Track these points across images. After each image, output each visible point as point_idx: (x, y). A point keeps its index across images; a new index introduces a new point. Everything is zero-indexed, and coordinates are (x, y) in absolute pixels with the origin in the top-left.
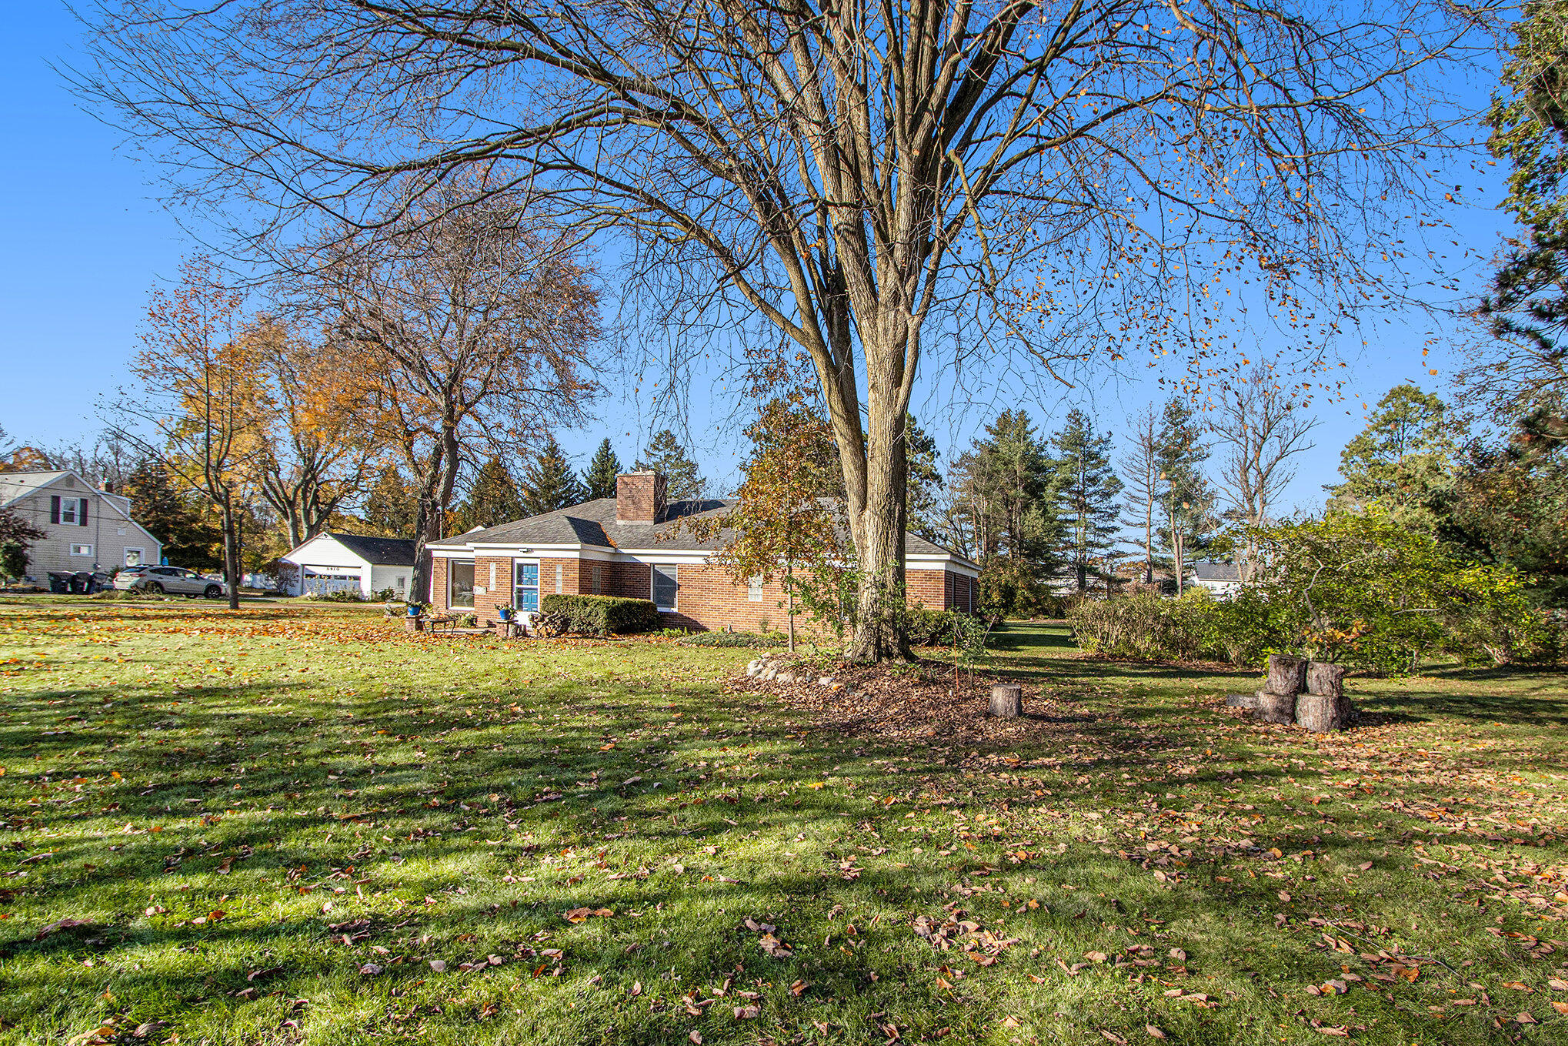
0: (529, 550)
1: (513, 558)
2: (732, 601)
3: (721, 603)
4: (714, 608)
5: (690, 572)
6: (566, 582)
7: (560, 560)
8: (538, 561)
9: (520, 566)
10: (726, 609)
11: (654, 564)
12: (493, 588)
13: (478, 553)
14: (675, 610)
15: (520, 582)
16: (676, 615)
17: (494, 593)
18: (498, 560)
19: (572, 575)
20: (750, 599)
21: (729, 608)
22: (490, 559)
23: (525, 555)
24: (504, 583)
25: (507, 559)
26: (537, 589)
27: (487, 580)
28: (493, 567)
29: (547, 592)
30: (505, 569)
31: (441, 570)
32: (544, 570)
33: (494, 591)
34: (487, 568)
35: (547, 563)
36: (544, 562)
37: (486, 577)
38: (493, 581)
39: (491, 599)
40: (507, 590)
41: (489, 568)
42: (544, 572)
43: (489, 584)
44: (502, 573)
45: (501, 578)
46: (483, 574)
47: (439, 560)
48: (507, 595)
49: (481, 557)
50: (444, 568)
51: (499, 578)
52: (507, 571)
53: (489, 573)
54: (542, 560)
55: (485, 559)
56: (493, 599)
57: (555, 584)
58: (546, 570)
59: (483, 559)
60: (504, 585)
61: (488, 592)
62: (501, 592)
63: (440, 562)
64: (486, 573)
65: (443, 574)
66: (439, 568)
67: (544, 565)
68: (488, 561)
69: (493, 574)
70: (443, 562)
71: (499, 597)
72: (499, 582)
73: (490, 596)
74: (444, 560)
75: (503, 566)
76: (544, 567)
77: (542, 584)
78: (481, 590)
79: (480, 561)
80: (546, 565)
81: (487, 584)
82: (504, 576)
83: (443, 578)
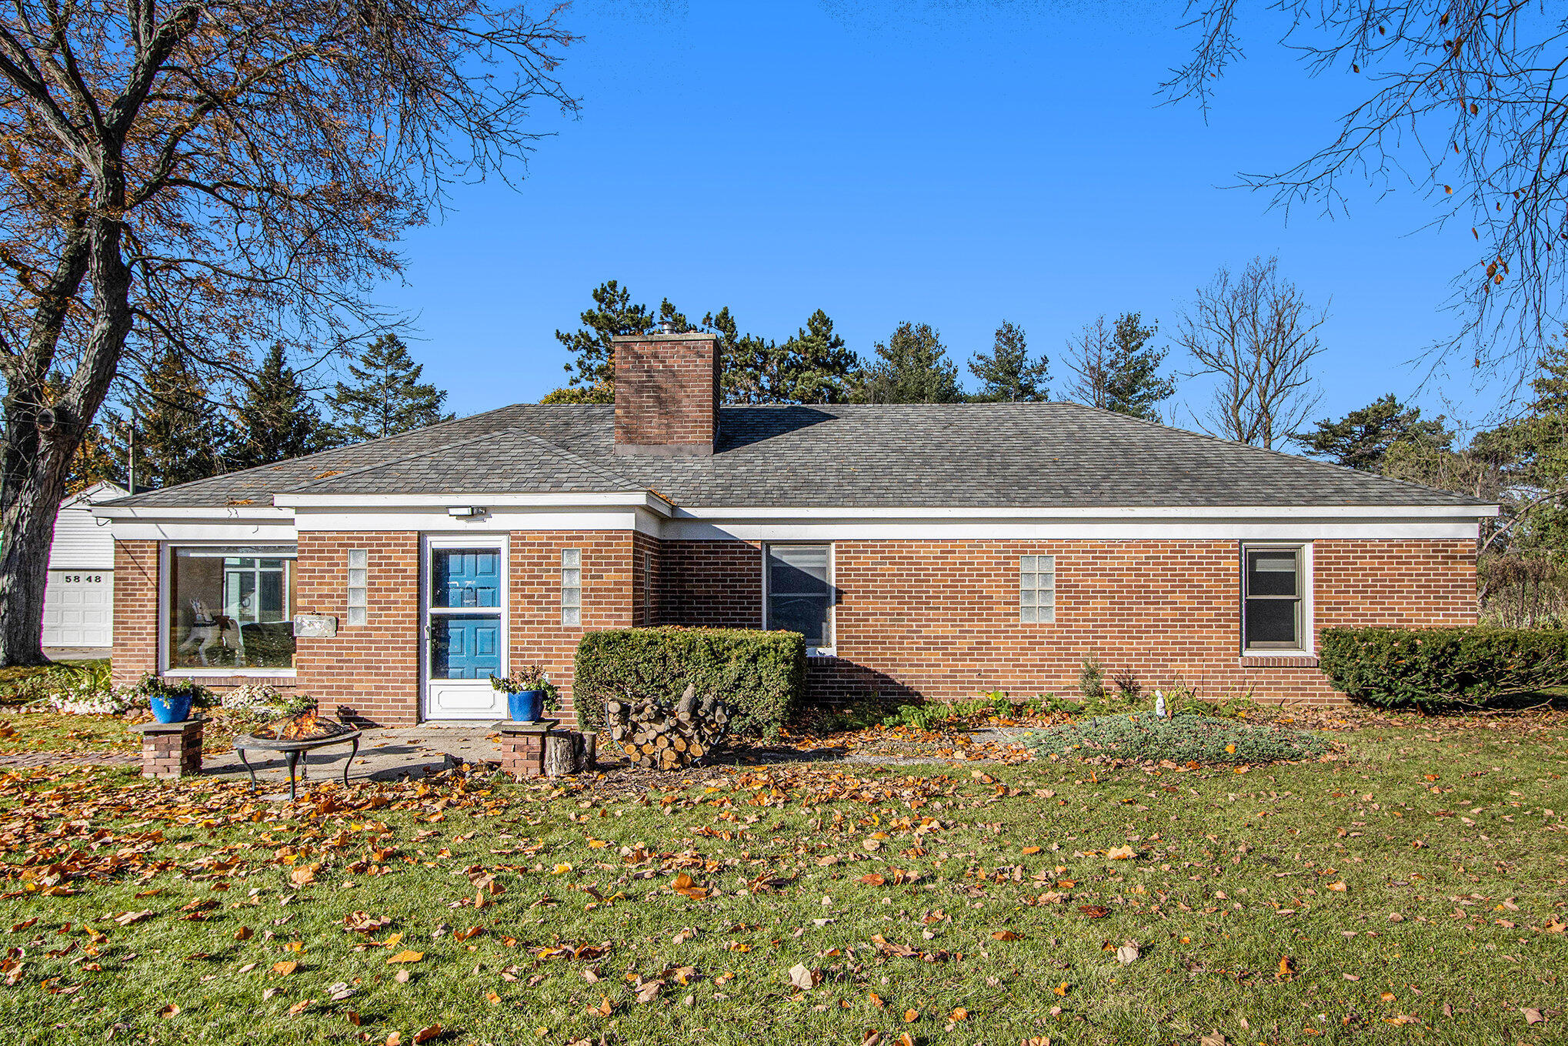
0: (479, 512)
1: (421, 535)
2: (978, 626)
3: (950, 630)
4: (931, 644)
5: (865, 561)
6: (591, 596)
7: (577, 536)
8: (502, 543)
9: (440, 557)
10: (963, 645)
11: (768, 544)
12: (357, 621)
13: (306, 522)
14: (831, 651)
15: (440, 599)
16: (832, 662)
17: (364, 633)
18: (375, 543)
19: (610, 577)
20: (1024, 619)
21: (970, 641)
22: (349, 541)
23: (462, 525)
24: (396, 602)
25: (404, 539)
26: (496, 617)
27: (338, 596)
28: (359, 561)
29: (532, 622)
30: (398, 564)
31: (140, 574)
32: (522, 564)
33: (361, 628)
34: (337, 565)
35: (533, 544)
36: (523, 545)
37: (336, 590)
38: (360, 601)
39: (351, 648)
40: (404, 622)
41: (346, 565)
42: (524, 571)
43: (345, 609)
44: (387, 577)
45: (386, 590)
46: (327, 580)
47: (133, 546)
48: (404, 635)
49: (317, 535)
50: (149, 568)
51: (379, 590)
52: (405, 571)
53: (344, 578)
54: (518, 539)
55: (330, 539)
56: (357, 648)
57: (559, 603)
58: (529, 564)
59: (323, 539)
60: (396, 609)
61: (342, 629)
62: (387, 629)
63: (135, 552)
64: (336, 578)
65: (146, 584)
66: (132, 568)
67: (523, 551)
68: (340, 545)
69: (360, 581)
70: (146, 552)
71: (380, 642)
72: (380, 602)
73: (348, 642)
74: (149, 546)
75: (390, 558)
76: (524, 557)
77: (519, 603)
78: (317, 625)
79: (314, 545)
80: (530, 551)
81: (338, 609)
82: (395, 584)
83: (146, 595)
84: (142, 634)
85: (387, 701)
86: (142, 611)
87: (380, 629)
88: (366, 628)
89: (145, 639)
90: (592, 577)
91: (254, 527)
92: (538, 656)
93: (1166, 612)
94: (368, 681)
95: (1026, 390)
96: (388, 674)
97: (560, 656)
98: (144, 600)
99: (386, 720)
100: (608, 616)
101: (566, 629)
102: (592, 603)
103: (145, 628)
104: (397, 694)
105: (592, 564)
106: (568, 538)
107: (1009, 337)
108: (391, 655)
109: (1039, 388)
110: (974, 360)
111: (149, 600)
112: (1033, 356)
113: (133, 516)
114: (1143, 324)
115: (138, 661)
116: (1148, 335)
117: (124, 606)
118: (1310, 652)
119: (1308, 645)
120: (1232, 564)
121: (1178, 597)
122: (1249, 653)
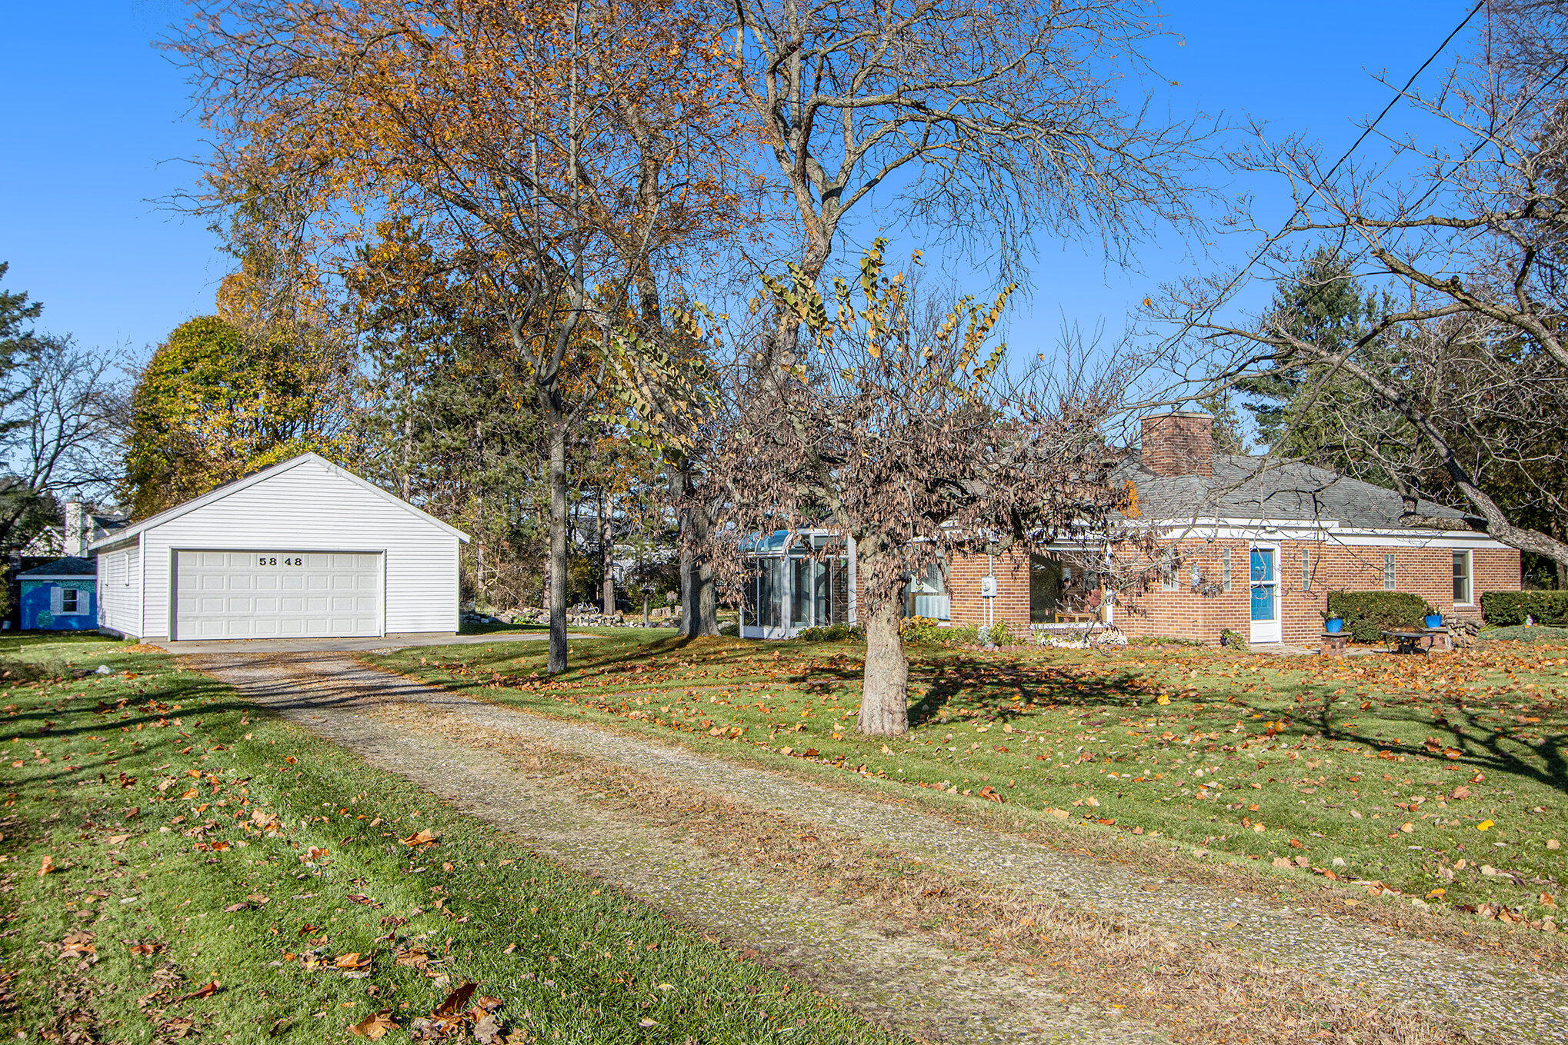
0: (1276, 530)
1: (1250, 541)
6: (1313, 574)
8: (1277, 546)
12: (1228, 588)
17: (1230, 595)
18: (1233, 545)
22: (1223, 544)
23: (1267, 536)
24: (1242, 578)
25: (1243, 543)
27: (1220, 575)
28: (1228, 555)
29: (1292, 589)
30: (1242, 557)
32: (1288, 558)
34: (1219, 557)
35: (1292, 547)
36: (1288, 547)
37: (1218, 571)
38: (1228, 577)
39: (1225, 604)
40: (1245, 589)
41: (1222, 557)
42: (1288, 561)
44: (1238, 564)
45: (1238, 571)
46: (1214, 566)
48: (1245, 596)
51: (1235, 571)
52: (1245, 560)
53: (1221, 564)
54: (1285, 544)
55: (1216, 542)
56: (1227, 604)
57: (1301, 578)
59: (1213, 542)
60: (1242, 582)
61: (1222, 593)
62: (1238, 593)
64: (1218, 564)
67: (1287, 551)
68: (1219, 546)
69: (1228, 566)
71: (1236, 600)
72: (1235, 578)
73: (1224, 600)
75: (1240, 553)
76: (1288, 554)
77: (1287, 578)
79: (1209, 546)
80: (1291, 551)
81: (1220, 582)
82: (1242, 568)
90: (1313, 564)
92: (1295, 606)
93: (1431, 585)
96: (1239, 618)
100: (1318, 585)
101: (1305, 592)
104: (1243, 629)
105: (1313, 558)
106: (1304, 544)
108: (1241, 607)
115: (1021, 619)
118: (1472, 604)
119: (1471, 601)
120: (1450, 560)
121: (1434, 577)
122: (1455, 605)
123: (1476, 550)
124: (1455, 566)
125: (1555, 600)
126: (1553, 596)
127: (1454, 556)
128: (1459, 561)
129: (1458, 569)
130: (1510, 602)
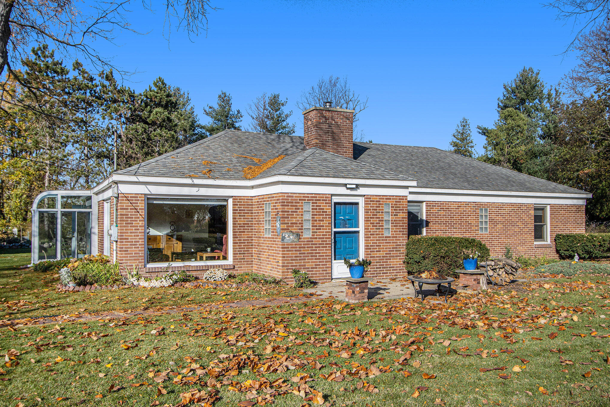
0: (358, 186)
1: (331, 196)
2: (468, 235)
5: (435, 209)
6: (394, 223)
7: (389, 198)
8: (361, 200)
9: (337, 205)
15: (337, 225)
18: (314, 199)
19: (400, 215)
20: (480, 232)
22: (304, 198)
23: (349, 192)
24: (323, 226)
25: (326, 197)
26: (358, 232)
27: (300, 223)
28: (308, 207)
29: (374, 234)
30: (323, 209)
31: (135, 212)
32: (370, 210)
33: (309, 238)
34: (299, 209)
35: (374, 201)
36: (371, 201)
37: (299, 221)
38: (308, 225)
39: (305, 247)
40: (326, 235)
41: (302, 209)
42: (371, 212)
43: (302, 229)
44: (319, 215)
45: (319, 221)
46: (294, 216)
47: (131, 197)
48: (326, 241)
49: (290, 195)
50: (140, 209)
51: (316, 221)
52: (326, 212)
53: (302, 215)
54: (368, 199)
55: (296, 197)
56: (307, 247)
57: (383, 226)
58: (373, 209)
59: (293, 197)
60: (323, 229)
61: (301, 239)
62: (319, 238)
63: (133, 200)
64: (298, 215)
65: (139, 218)
66: (131, 209)
67: (370, 204)
68: (300, 200)
69: (308, 216)
70: (138, 200)
71: (316, 244)
72: (316, 226)
73: (304, 244)
74: (140, 197)
75: (320, 206)
76: (371, 207)
77: (369, 226)
78: (291, 237)
79: (289, 199)
80: (373, 204)
81: (299, 229)
82: (323, 218)
83: (139, 223)
84: (137, 245)
85: (320, 271)
86: (137, 232)
87: (316, 238)
88: (311, 238)
89: (138, 248)
90: (395, 215)
91: (197, 189)
92: (376, 248)
93: (517, 229)
94: (312, 262)
95: (232, 126)
96: (320, 259)
97: (383, 248)
98: (137, 226)
99: (320, 279)
100: (400, 231)
101: (386, 237)
102: (394, 226)
103: (138, 242)
104: (323, 268)
105: (394, 210)
106: (386, 199)
107: (225, 100)
108: (321, 250)
109: (237, 125)
110: (208, 109)
111: (140, 226)
112: (234, 109)
113: (138, 181)
114: (282, 99)
115: (135, 260)
116: (283, 105)
117: (126, 230)
118: (549, 242)
119: (548, 240)
120: (532, 212)
121: (519, 224)
122: (535, 243)
123: (552, 206)
124: (535, 216)
125: (604, 240)
126: (603, 237)
127: (536, 209)
128: (540, 213)
129: (539, 219)
130: (573, 241)
